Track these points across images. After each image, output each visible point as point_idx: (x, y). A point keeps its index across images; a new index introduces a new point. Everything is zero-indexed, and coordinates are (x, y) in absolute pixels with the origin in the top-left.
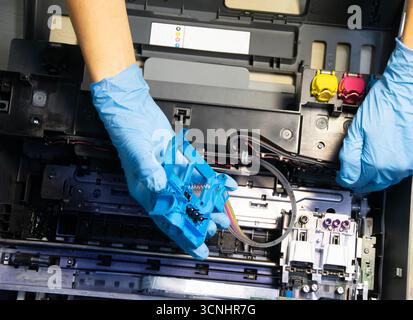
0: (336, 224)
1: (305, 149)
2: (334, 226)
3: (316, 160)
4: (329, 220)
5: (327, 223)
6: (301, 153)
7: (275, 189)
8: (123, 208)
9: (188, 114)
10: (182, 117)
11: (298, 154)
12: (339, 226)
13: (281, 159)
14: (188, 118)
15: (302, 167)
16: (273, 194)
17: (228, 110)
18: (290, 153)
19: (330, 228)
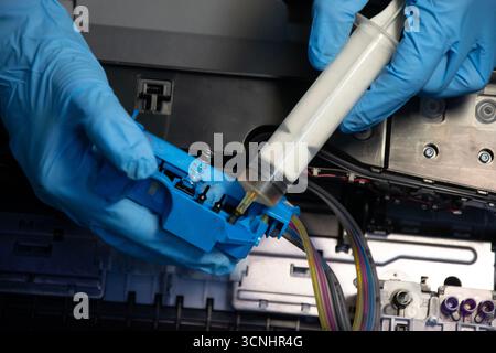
0: (467, 307)
1: (399, 159)
2: (464, 313)
3: (421, 179)
4: (453, 300)
5: (449, 306)
6: (391, 167)
7: (339, 238)
8: (37, 281)
9: (166, 92)
10: (154, 97)
11: (385, 169)
12: (475, 312)
13: (352, 177)
14: (168, 99)
15: (394, 195)
16: (338, 249)
17: (245, 83)
18: (369, 167)
19: (456, 315)
